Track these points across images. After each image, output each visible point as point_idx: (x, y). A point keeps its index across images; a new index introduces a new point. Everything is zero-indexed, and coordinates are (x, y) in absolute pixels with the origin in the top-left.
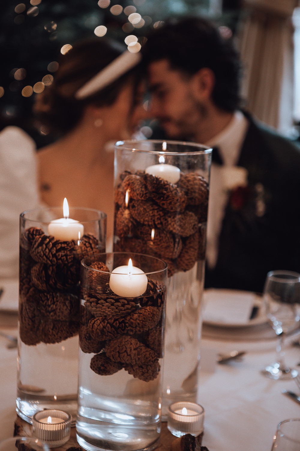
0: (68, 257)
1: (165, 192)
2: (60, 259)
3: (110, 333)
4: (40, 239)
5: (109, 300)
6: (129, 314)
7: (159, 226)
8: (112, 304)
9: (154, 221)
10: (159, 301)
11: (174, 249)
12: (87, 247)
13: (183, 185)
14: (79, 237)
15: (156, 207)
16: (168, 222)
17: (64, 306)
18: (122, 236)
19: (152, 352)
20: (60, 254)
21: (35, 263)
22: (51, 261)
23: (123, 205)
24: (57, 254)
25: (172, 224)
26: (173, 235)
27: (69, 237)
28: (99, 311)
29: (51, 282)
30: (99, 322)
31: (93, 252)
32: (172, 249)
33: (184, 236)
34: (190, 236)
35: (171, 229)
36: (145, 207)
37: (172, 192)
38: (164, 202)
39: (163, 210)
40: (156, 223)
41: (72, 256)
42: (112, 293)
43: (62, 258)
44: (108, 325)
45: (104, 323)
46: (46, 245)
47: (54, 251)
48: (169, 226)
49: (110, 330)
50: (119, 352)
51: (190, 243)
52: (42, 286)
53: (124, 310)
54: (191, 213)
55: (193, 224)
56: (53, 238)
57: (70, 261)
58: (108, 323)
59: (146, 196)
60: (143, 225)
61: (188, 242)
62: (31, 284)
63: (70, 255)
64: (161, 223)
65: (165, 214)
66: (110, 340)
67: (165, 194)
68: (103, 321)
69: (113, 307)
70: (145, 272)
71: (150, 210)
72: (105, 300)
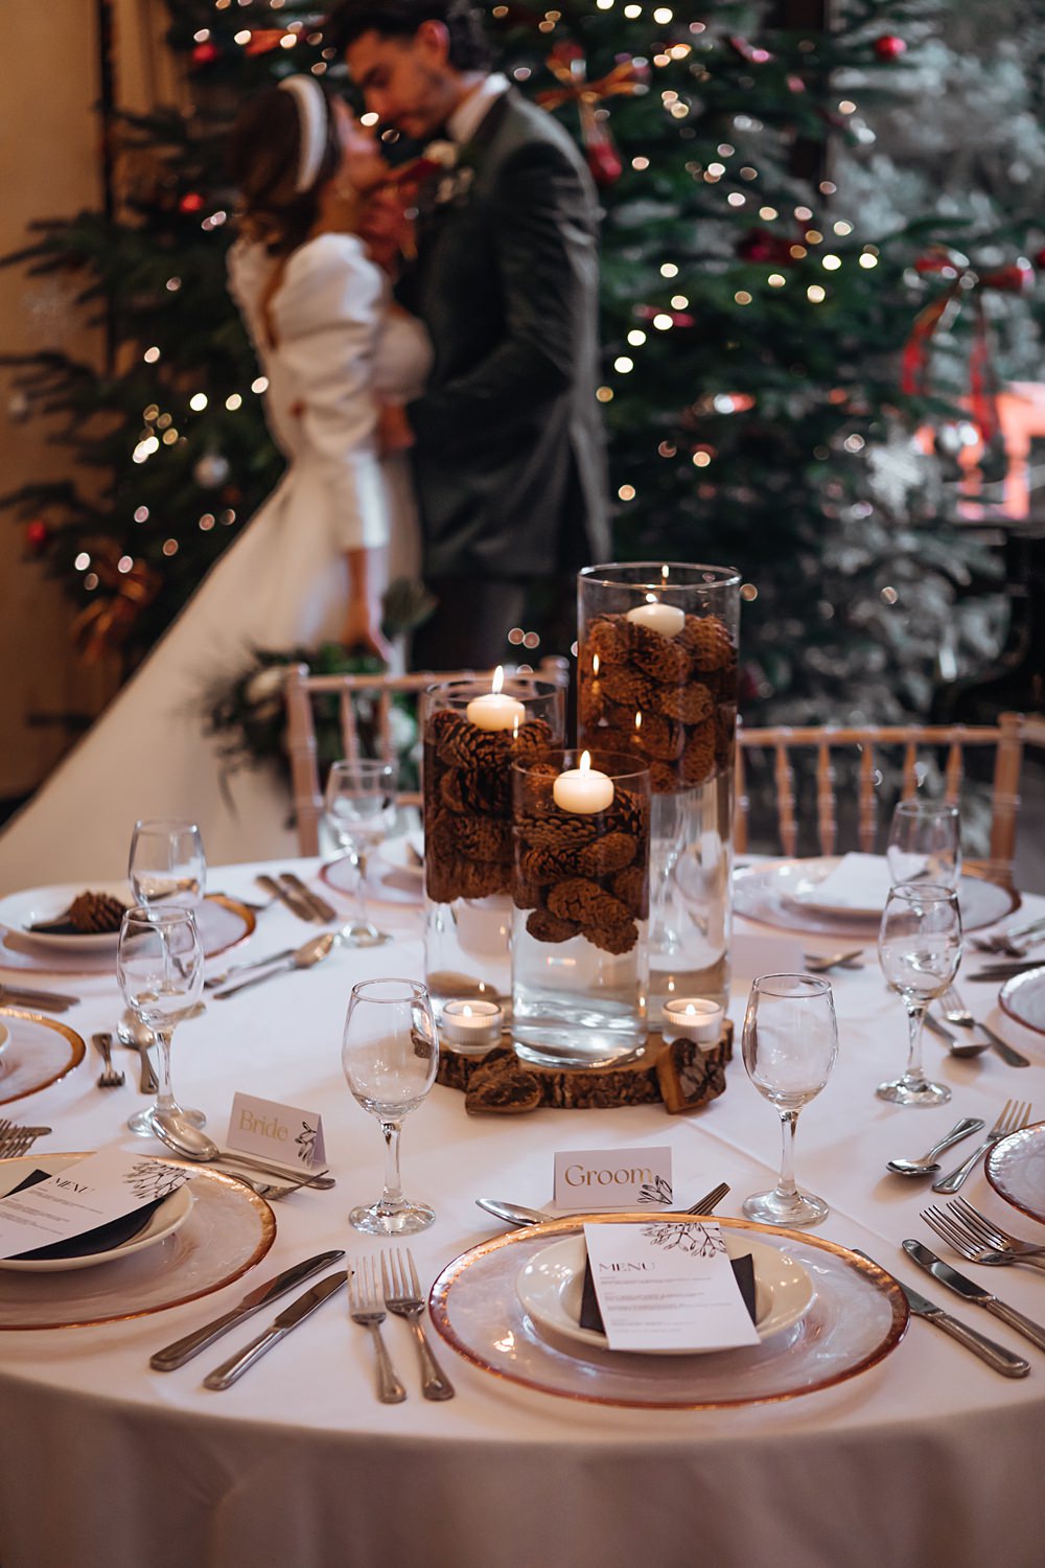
0: (496, 757)
1: (651, 650)
2: (483, 759)
3: (553, 871)
4: (452, 728)
5: (552, 821)
6: (587, 844)
7: (646, 707)
8: (558, 828)
9: (637, 698)
10: (634, 824)
11: (670, 745)
12: (527, 741)
13: (687, 638)
14: (516, 725)
15: (640, 676)
16: (660, 700)
17: (490, 837)
18: (589, 724)
19: (622, 906)
20: (483, 750)
21: (447, 768)
22: (469, 763)
23: (591, 674)
24: (478, 751)
25: (668, 703)
26: (671, 723)
27: (497, 723)
28: (538, 838)
29: (470, 799)
30: (536, 854)
31: (538, 750)
32: (667, 745)
33: (690, 724)
34: (700, 723)
35: (667, 711)
36: (621, 675)
37: (663, 649)
38: (652, 666)
39: (653, 680)
40: (641, 701)
41: (503, 755)
42: (558, 809)
43: (487, 757)
44: (550, 859)
45: (544, 855)
46: (462, 736)
47: (473, 746)
48: (664, 707)
49: (552, 868)
50: (566, 902)
51: (699, 735)
52: (458, 807)
53: (578, 837)
54: (699, 685)
55: (703, 703)
56: (473, 725)
57: (499, 762)
58: (550, 856)
59: (622, 658)
60: (621, 705)
61: (696, 733)
62: (441, 803)
63: (499, 754)
64: (649, 702)
65: (655, 688)
66: (554, 884)
67: (651, 653)
68: (543, 853)
69: (558, 831)
70: (609, 775)
71: (630, 680)
72: (547, 821)
